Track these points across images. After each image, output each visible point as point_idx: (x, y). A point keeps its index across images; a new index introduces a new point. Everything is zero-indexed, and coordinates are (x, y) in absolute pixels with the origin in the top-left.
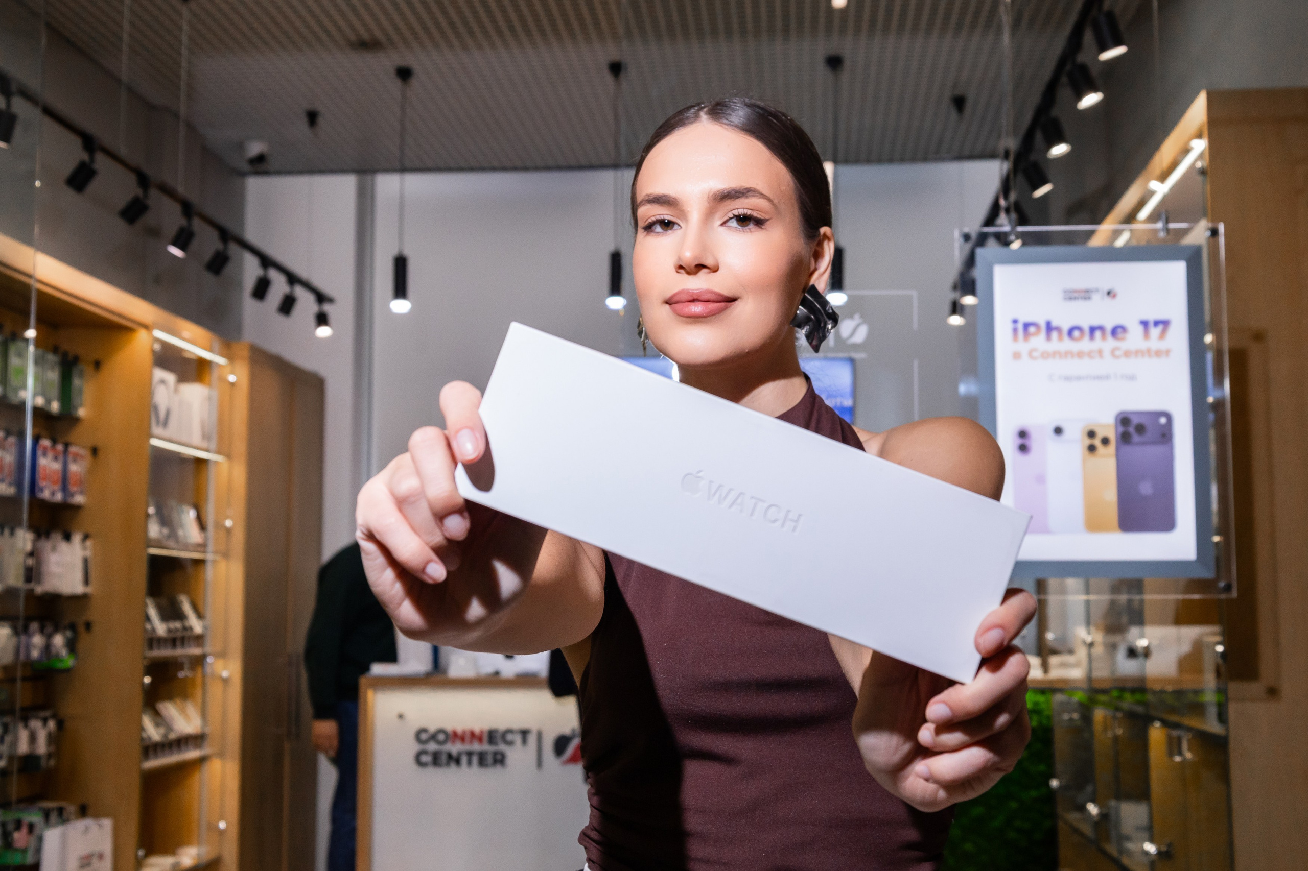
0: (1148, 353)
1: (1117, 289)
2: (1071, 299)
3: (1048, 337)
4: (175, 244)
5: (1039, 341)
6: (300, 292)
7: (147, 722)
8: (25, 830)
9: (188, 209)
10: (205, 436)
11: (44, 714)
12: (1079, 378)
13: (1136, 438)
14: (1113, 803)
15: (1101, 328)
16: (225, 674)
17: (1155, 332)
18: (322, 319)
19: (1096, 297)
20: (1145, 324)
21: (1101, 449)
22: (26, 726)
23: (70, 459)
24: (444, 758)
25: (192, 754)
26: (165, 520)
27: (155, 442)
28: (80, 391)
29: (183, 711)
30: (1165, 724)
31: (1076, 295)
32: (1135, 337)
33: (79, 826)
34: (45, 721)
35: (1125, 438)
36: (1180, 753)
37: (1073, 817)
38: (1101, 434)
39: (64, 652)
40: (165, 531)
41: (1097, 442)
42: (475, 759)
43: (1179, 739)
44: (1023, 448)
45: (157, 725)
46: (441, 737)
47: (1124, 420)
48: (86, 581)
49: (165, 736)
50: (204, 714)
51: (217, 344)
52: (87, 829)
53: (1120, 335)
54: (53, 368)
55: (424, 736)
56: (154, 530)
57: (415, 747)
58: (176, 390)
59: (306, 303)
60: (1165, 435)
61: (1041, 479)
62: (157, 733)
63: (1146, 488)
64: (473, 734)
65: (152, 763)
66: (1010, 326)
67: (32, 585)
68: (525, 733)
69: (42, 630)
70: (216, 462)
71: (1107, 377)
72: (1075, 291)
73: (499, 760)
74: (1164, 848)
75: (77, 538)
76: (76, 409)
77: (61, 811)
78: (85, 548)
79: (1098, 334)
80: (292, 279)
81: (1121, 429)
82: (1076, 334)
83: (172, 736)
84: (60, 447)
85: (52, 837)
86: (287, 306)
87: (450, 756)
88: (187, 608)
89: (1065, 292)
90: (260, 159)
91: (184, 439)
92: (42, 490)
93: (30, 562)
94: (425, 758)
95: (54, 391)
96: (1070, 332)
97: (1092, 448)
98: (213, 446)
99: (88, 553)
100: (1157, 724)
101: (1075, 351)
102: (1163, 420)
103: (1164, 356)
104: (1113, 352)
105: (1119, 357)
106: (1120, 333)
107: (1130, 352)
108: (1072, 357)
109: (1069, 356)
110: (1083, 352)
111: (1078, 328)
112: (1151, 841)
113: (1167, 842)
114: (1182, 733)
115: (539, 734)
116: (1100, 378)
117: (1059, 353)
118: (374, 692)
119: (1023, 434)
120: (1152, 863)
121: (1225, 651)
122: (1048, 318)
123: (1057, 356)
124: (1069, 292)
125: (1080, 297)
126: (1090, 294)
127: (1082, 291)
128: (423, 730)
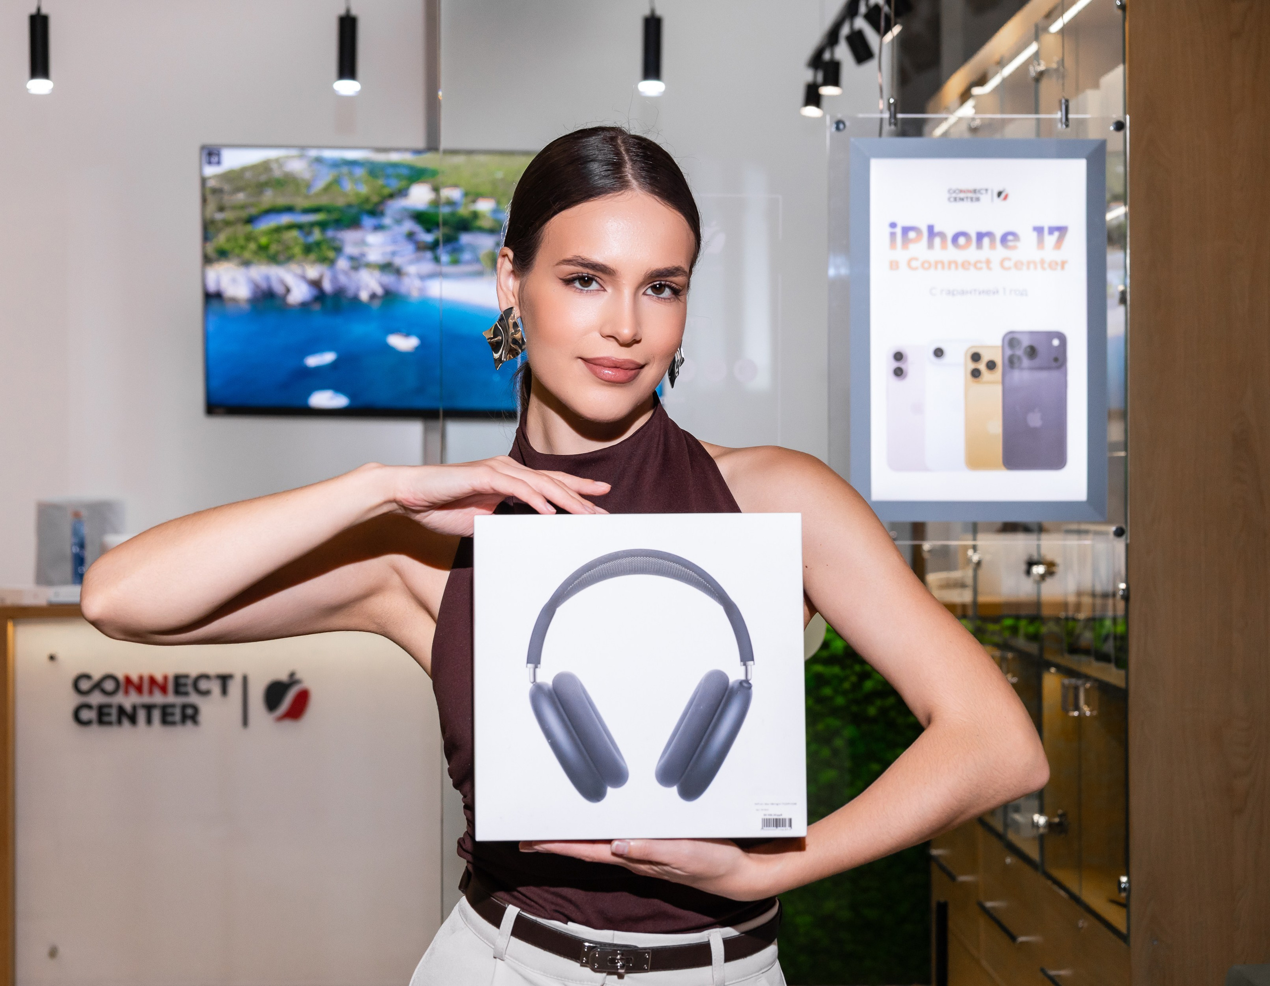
0: (1042, 264)
1: (1008, 190)
2: (955, 199)
3: (931, 245)
5: (919, 249)
12: (963, 293)
13: (1026, 362)
15: (989, 234)
17: (1050, 240)
19: (985, 198)
20: (1039, 230)
21: (986, 375)
24: (113, 715)
30: (1064, 671)
31: (962, 195)
32: (1027, 246)
35: (1011, 362)
38: (986, 358)
41: (982, 366)
42: (156, 715)
43: (1076, 689)
44: (899, 372)
46: (109, 686)
47: (1012, 342)
53: (1010, 244)
55: (85, 685)
57: (73, 700)
60: (1059, 360)
61: (918, 409)
63: (1035, 420)
64: (152, 681)
66: (889, 230)
68: (224, 679)
71: (996, 292)
72: (961, 191)
73: (190, 715)
74: (1056, 821)
79: (986, 241)
81: (1009, 352)
82: (962, 240)
87: (121, 710)
89: (949, 191)
94: (85, 715)
96: (955, 239)
97: (976, 373)
100: (1053, 670)
101: (960, 261)
102: (1056, 342)
103: (1059, 267)
104: (1002, 264)
105: (1009, 269)
106: (1011, 241)
107: (1022, 263)
108: (957, 268)
109: (953, 266)
110: (969, 263)
111: (964, 234)
112: (1041, 812)
113: (1060, 812)
114: (1080, 682)
115: (245, 679)
116: (986, 292)
117: (942, 263)
118: (15, 625)
119: (899, 356)
120: (1041, 838)
121: (1127, 590)
122: (931, 223)
123: (940, 266)
124: (954, 192)
125: (967, 198)
126: (978, 195)
127: (969, 191)
128: (87, 677)
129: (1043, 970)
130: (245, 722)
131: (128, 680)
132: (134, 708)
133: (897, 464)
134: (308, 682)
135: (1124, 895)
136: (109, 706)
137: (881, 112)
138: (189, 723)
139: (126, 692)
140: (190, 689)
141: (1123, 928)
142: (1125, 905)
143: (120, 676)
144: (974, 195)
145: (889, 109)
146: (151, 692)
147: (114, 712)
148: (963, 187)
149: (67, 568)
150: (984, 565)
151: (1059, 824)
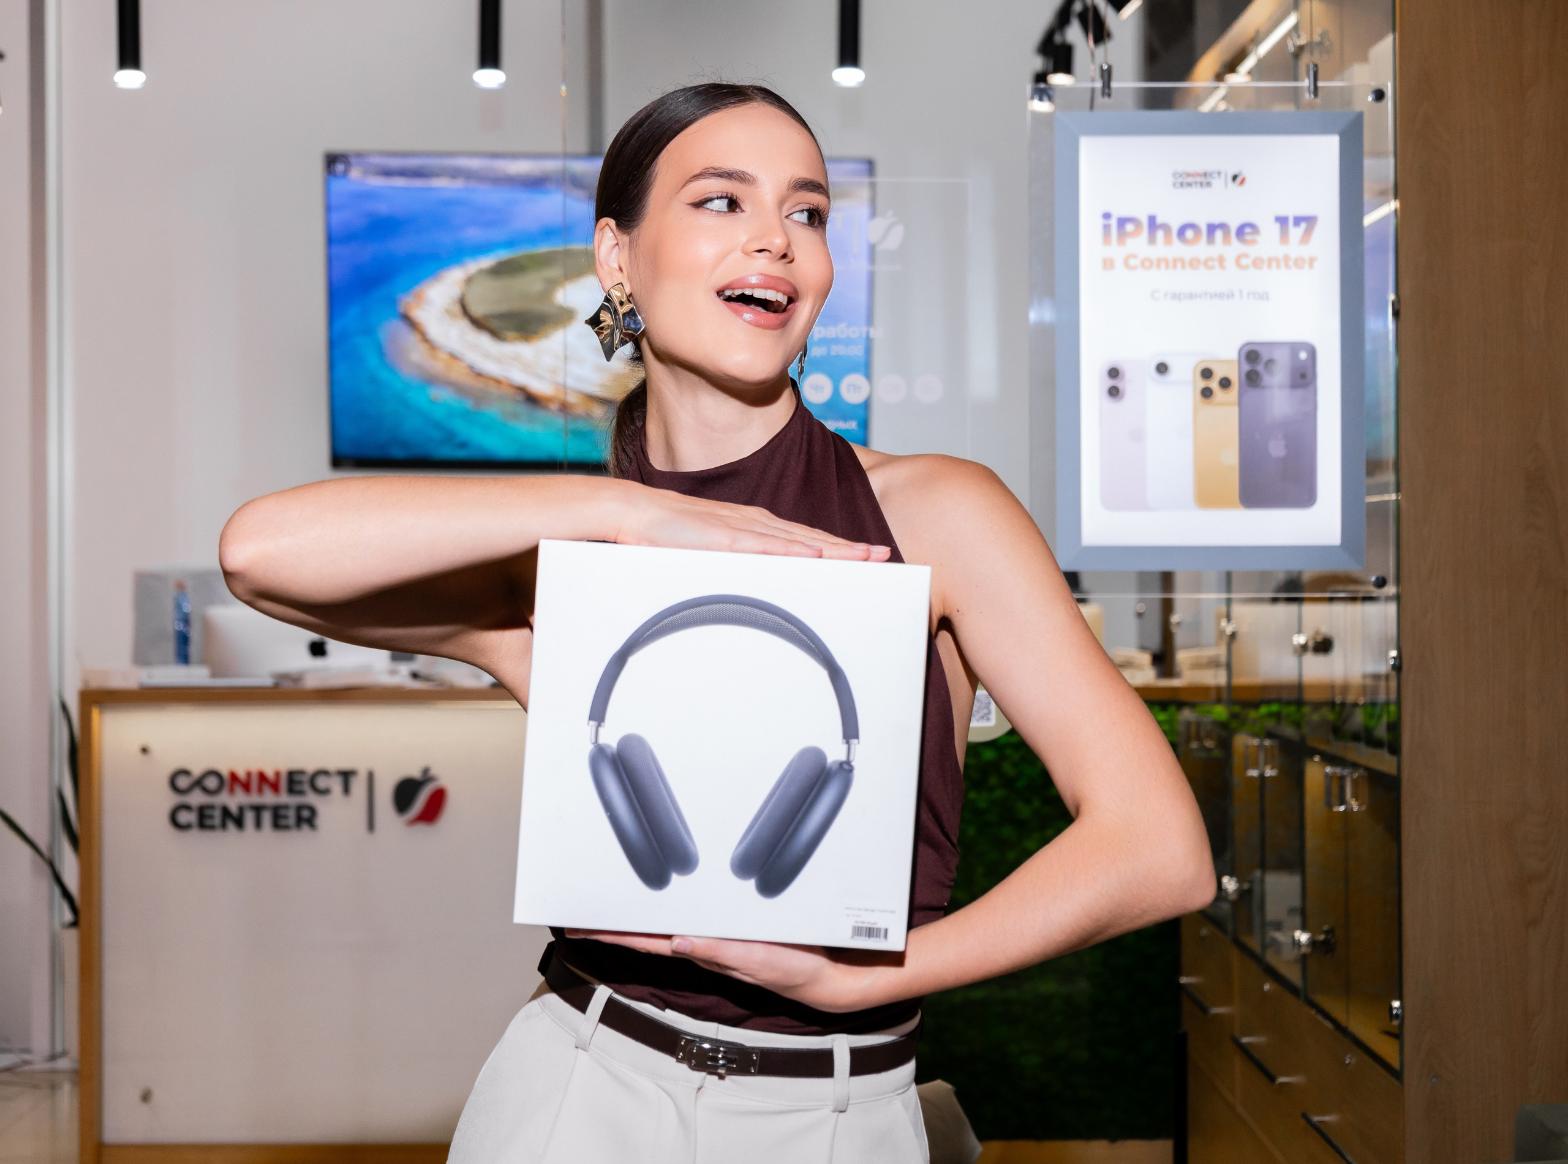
0: (1286, 261)
1: (1246, 173)
2: (1182, 184)
3: (1152, 240)
5: (1139, 244)
12: (1192, 296)
13: (1266, 379)
14: (1258, 874)
15: (1223, 226)
17: (1296, 233)
19: (1218, 183)
20: (1282, 221)
21: (1219, 394)
24: (216, 817)
30: (1329, 759)
31: (1190, 180)
32: (1268, 240)
35: (1252, 379)
36: (1342, 801)
38: (1219, 373)
41: (1214, 384)
42: (267, 817)
43: (1342, 779)
44: (1114, 392)
46: (211, 783)
47: (1252, 355)
53: (1248, 237)
55: (183, 782)
57: (169, 799)
60: (1307, 377)
61: (1138, 435)
63: (1277, 449)
64: (262, 777)
66: (1101, 222)
68: (346, 776)
71: (1231, 295)
72: (1189, 175)
73: (307, 818)
74: (1322, 937)
79: (1219, 234)
81: (1246, 367)
82: (1189, 234)
87: (226, 812)
89: (1174, 175)
94: (184, 817)
96: (1182, 231)
97: (1207, 393)
100: (1317, 758)
101: (1187, 258)
102: (1303, 355)
103: (1307, 266)
104: (1238, 261)
105: (1246, 267)
106: (1249, 234)
107: (1262, 261)
108: (1183, 266)
109: (1179, 265)
110: (1198, 261)
111: (1192, 226)
112: (1304, 929)
113: (1326, 928)
114: (1346, 772)
115: (371, 777)
116: (1220, 296)
117: (1166, 261)
118: (101, 713)
119: (1114, 373)
120: (1304, 958)
121: (1399, 658)
122: (1152, 212)
123: (1163, 265)
124: (1181, 176)
125: (1196, 183)
126: (1209, 180)
127: (1198, 175)
128: (185, 773)
129: (1305, 1116)
130: (371, 825)
131: (234, 777)
132: (241, 809)
133: (1112, 501)
134: (445, 778)
135: (1396, 1023)
136: (212, 807)
137: (1093, 80)
138: (305, 828)
139: (232, 791)
140: (306, 787)
141: (1395, 1063)
142: (1397, 1035)
143: (225, 771)
144: (1204, 179)
145: (1102, 77)
146: (260, 791)
147: (217, 814)
148: (1191, 169)
149: (170, 647)
150: (1239, 637)
151: (1325, 942)
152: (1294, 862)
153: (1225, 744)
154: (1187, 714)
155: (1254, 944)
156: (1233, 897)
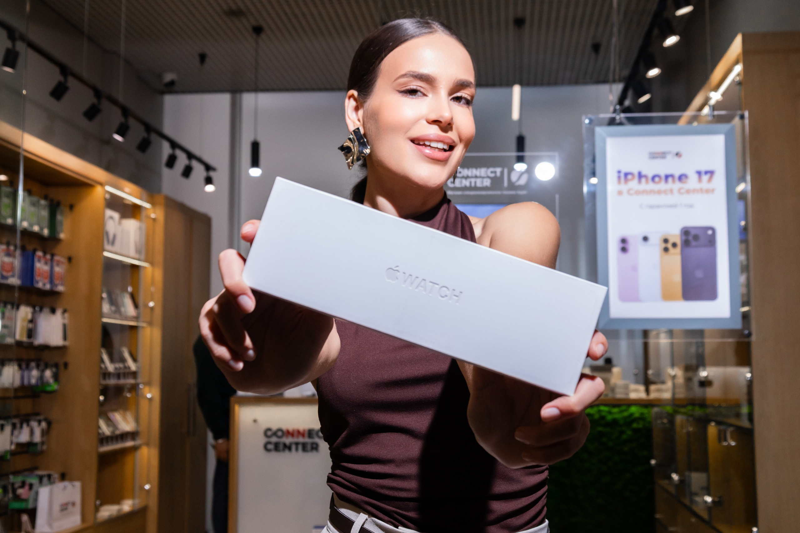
0: (701, 191)
1: (682, 152)
2: (653, 158)
3: (640, 181)
4: (118, 133)
5: (634, 184)
6: (195, 164)
7: (102, 424)
8: (27, 487)
9: (125, 112)
10: (138, 251)
11: (39, 418)
12: (658, 207)
13: (693, 243)
14: (687, 473)
15: (672, 176)
16: (149, 396)
17: (705, 178)
18: (209, 181)
19: (669, 157)
20: (699, 173)
21: (672, 250)
22: (28, 425)
23: (55, 264)
24: (281, 446)
25: (129, 444)
26: (113, 302)
27: (106, 254)
28: (61, 223)
29: (125, 418)
30: (718, 423)
31: (656, 155)
32: (693, 182)
33: (60, 485)
34: (39, 422)
35: (686, 243)
36: (726, 440)
37: (664, 483)
38: (671, 241)
39: (51, 381)
40: (113, 308)
41: (669, 245)
42: (300, 447)
43: (725, 432)
44: (624, 250)
45: (108, 425)
46: (280, 433)
47: (686, 232)
48: (65, 338)
49: (113, 432)
50: (137, 420)
51: (145, 195)
52: (65, 488)
53: (684, 180)
54: (44, 209)
55: (269, 433)
56: (106, 307)
57: (264, 440)
58: (120, 223)
59: (199, 171)
60: (712, 241)
61: (635, 269)
62: (109, 431)
63: (699, 274)
64: (299, 432)
65: (106, 448)
66: (616, 175)
67: (31, 340)
69: (38, 367)
70: (145, 267)
72: (656, 153)
73: (315, 448)
74: (717, 499)
75: (59, 312)
76: (59, 234)
77: (49, 476)
78: (64, 318)
79: (670, 180)
80: (190, 156)
81: (684, 238)
82: (657, 179)
83: (118, 432)
84: (48, 257)
85: (44, 493)
86: (187, 172)
87: (285, 445)
88: (127, 355)
89: (650, 154)
90: (172, 83)
91: (124, 252)
92: (37, 282)
93: (31, 326)
94: (270, 447)
95: (46, 222)
96: (653, 178)
97: (666, 250)
98: (143, 257)
99: (66, 321)
100: (713, 424)
101: (656, 190)
102: (710, 232)
103: (711, 192)
104: (679, 190)
105: (683, 193)
107: (690, 190)
108: (654, 193)
109: (652, 193)
110: (661, 191)
111: (658, 176)
112: (709, 496)
113: (719, 495)
114: (727, 427)
117: (646, 191)
118: (240, 406)
119: (624, 241)
120: (710, 508)
121: (752, 377)
122: (640, 170)
123: (645, 193)
124: (652, 154)
125: (659, 157)
126: (665, 155)
127: (660, 153)
128: (269, 429)
133: (624, 298)
137: (611, 113)
144: (663, 155)
148: (657, 151)
151: (719, 501)
152: (704, 467)
153: (672, 422)
154: (656, 410)
155: (687, 501)
156: (677, 483)
